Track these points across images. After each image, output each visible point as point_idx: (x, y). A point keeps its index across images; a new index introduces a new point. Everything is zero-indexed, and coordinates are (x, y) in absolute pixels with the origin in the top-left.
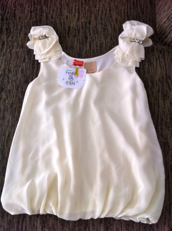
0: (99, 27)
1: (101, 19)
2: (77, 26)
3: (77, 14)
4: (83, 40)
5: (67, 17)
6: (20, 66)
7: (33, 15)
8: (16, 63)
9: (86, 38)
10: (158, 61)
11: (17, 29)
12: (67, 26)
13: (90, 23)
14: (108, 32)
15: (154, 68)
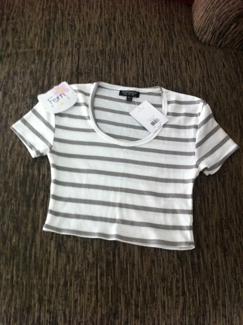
0: (126, 23)
1: (128, 15)
2: (99, 22)
3: (99, 11)
4: (106, 37)
5: (87, 13)
6: (28, 68)
7: (46, 13)
8: (24, 65)
9: (110, 35)
10: (197, 60)
11: (26, 29)
12: (87, 23)
13: (114, 19)
14: (136, 29)
15: (192, 67)
